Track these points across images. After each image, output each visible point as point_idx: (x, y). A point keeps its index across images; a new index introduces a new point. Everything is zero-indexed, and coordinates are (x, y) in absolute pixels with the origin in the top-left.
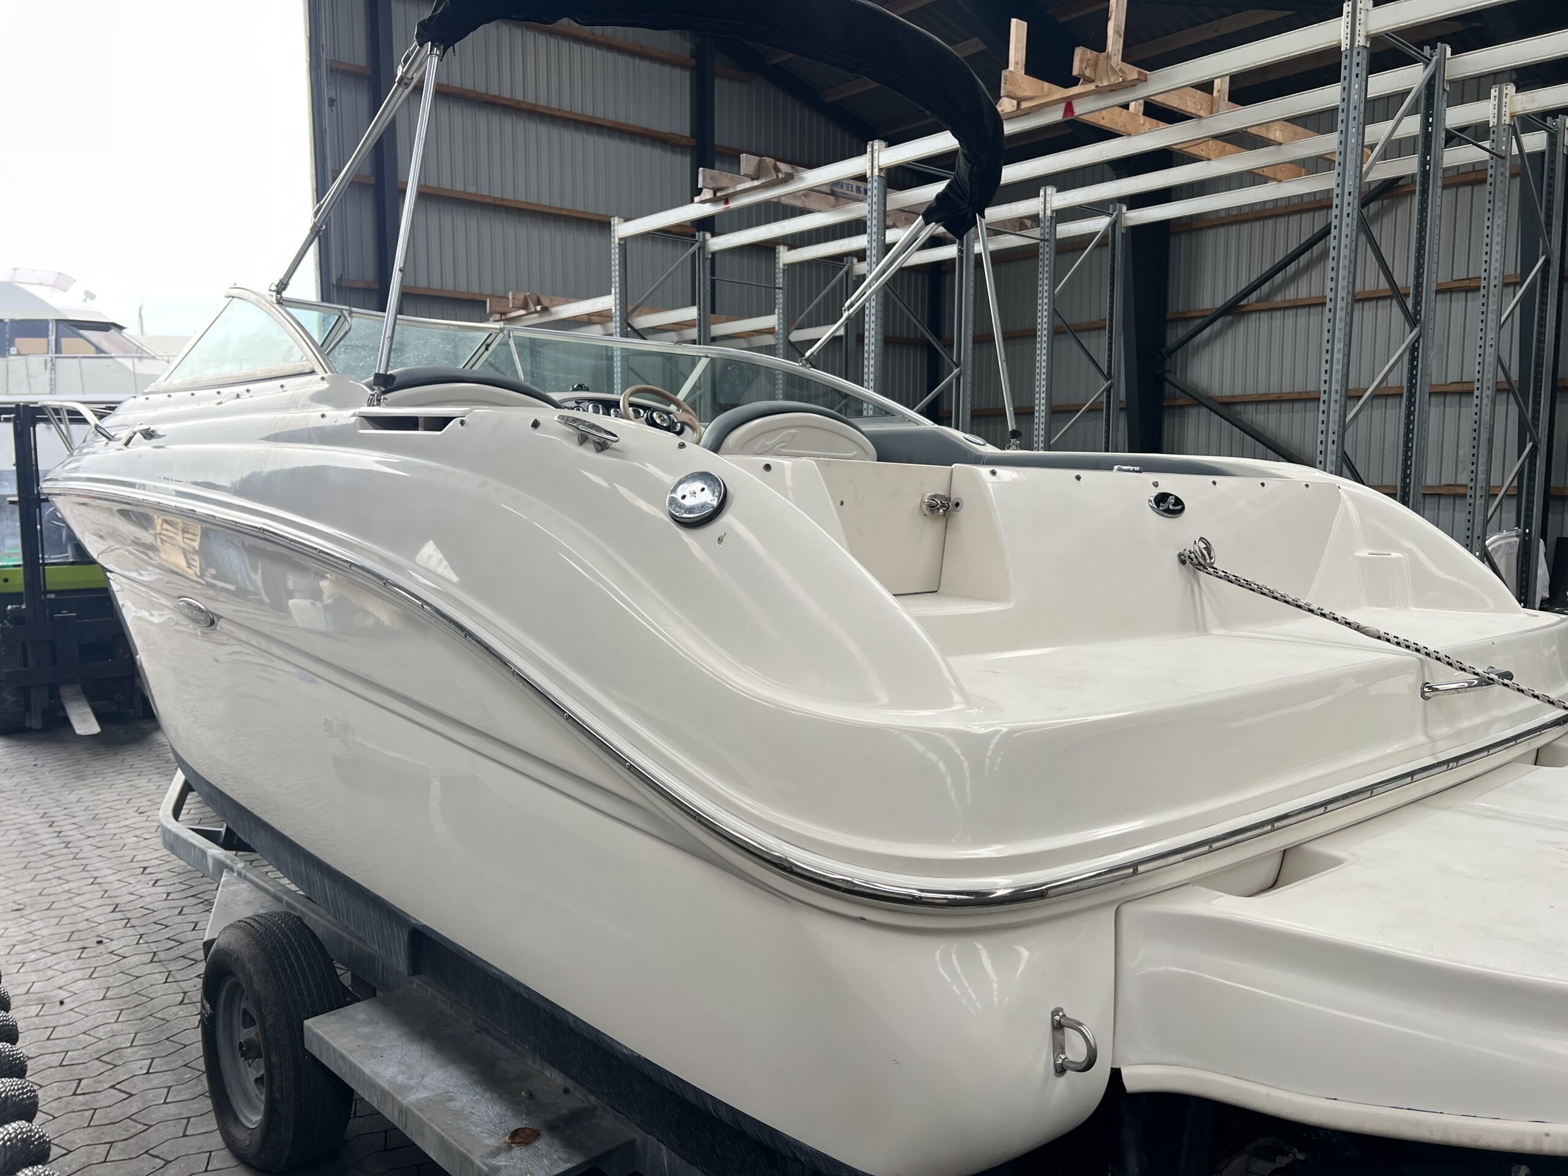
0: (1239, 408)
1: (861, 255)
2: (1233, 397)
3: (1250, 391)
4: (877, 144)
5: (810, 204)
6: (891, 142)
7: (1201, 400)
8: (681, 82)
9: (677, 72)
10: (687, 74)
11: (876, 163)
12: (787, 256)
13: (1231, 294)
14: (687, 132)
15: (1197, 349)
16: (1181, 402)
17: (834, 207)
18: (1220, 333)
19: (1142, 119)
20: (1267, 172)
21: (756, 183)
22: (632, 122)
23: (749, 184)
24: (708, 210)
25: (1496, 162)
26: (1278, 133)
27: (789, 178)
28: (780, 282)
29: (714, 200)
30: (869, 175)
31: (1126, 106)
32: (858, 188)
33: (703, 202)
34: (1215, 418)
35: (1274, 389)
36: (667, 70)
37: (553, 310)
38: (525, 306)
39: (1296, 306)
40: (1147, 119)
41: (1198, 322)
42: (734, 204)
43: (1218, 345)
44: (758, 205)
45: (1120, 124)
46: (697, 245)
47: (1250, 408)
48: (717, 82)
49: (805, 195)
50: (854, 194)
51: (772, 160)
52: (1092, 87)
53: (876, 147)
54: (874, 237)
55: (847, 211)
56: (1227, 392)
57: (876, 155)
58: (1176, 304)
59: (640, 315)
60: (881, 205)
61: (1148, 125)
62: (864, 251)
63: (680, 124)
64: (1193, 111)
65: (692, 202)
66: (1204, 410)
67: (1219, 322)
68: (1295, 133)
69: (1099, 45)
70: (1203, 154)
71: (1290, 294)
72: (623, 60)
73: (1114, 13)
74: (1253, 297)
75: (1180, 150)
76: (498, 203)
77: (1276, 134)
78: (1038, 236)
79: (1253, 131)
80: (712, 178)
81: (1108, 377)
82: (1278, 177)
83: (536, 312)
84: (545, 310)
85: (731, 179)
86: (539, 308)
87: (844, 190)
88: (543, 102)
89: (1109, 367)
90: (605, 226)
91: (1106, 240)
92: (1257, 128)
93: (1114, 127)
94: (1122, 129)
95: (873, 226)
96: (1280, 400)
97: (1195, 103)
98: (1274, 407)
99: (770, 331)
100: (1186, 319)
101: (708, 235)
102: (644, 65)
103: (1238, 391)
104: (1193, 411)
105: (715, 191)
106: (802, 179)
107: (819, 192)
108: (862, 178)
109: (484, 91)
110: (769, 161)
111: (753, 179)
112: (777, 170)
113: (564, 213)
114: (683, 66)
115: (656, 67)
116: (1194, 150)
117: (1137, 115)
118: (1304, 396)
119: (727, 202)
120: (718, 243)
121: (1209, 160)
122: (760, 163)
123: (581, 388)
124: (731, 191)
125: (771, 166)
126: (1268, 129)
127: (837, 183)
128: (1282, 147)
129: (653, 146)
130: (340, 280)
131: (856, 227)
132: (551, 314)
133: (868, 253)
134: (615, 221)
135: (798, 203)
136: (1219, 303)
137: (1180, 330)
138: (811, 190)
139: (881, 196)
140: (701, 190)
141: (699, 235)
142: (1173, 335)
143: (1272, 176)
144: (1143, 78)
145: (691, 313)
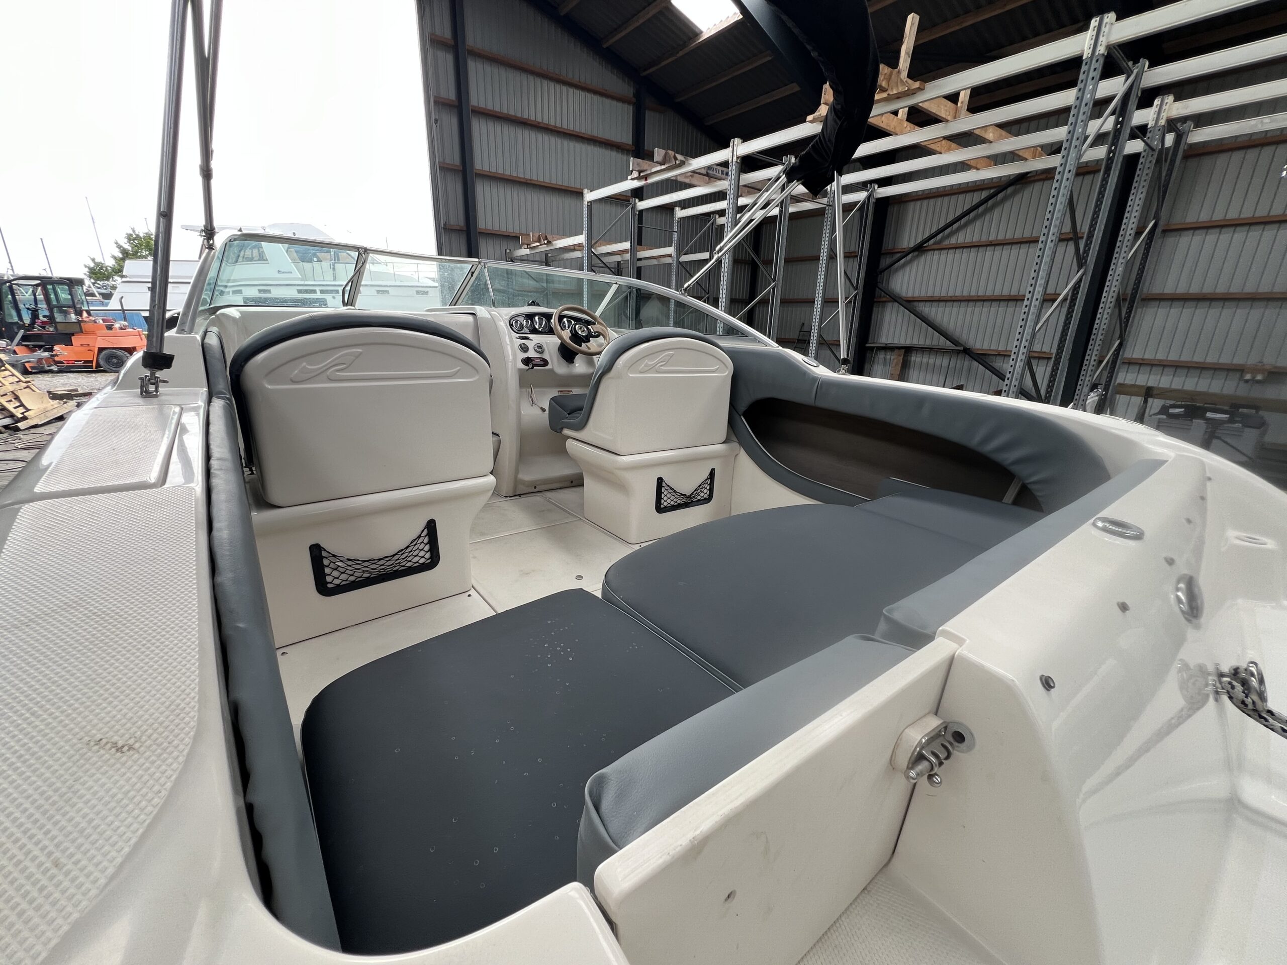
0: (916, 304)
1: (722, 213)
2: (913, 297)
3: (923, 294)
4: (737, 141)
5: (694, 181)
6: (746, 138)
7: (895, 299)
8: (627, 112)
9: (626, 106)
10: (631, 108)
11: (735, 153)
12: (680, 213)
13: (919, 240)
14: (630, 142)
15: (897, 270)
16: (884, 299)
17: (708, 183)
18: (911, 261)
19: (906, 124)
20: (972, 163)
21: (663, 167)
22: (600, 136)
23: (659, 168)
24: (637, 184)
25: (1148, 153)
26: (991, 134)
27: (682, 164)
28: (676, 228)
29: (639, 178)
30: (730, 161)
31: (896, 113)
32: (722, 172)
33: (633, 179)
34: (902, 308)
35: (937, 294)
36: (620, 105)
37: (554, 243)
38: (539, 241)
39: (956, 247)
40: (909, 124)
41: (899, 255)
42: (650, 181)
43: (908, 269)
44: (662, 182)
45: (892, 126)
46: (631, 206)
47: (921, 304)
48: (647, 112)
49: (692, 176)
50: (720, 175)
51: (673, 153)
52: (884, 95)
53: (735, 143)
54: (731, 201)
55: (715, 186)
56: (910, 295)
57: (735, 148)
58: (887, 245)
59: (601, 245)
60: (737, 181)
61: (908, 128)
62: (725, 210)
63: (626, 137)
64: (944, 116)
65: (627, 179)
66: (896, 304)
67: (910, 256)
68: (1001, 135)
69: (893, 63)
70: (938, 149)
71: (953, 241)
72: (596, 98)
73: (907, 39)
74: (932, 241)
75: (925, 146)
76: (529, 182)
77: (990, 135)
78: (826, 203)
79: (977, 132)
80: (638, 164)
81: (856, 288)
82: (978, 167)
83: (544, 244)
84: (549, 243)
85: (649, 165)
86: (546, 242)
87: (714, 173)
88: (552, 123)
89: (857, 283)
90: (579, 194)
91: (863, 207)
92: (979, 130)
93: (888, 128)
94: (893, 130)
95: (731, 195)
96: (939, 300)
97: (946, 111)
98: (935, 304)
99: (670, 256)
100: (892, 253)
101: (637, 200)
102: (607, 101)
103: (916, 294)
104: (890, 304)
105: (640, 172)
106: (690, 164)
107: (700, 174)
108: (725, 164)
109: (520, 116)
110: (671, 153)
111: (661, 165)
112: (676, 158)
113: (563, 188)
114: (629, 103)
115: (614, 103)
116: (933, 147)
117: (902, 120)
118: (954, 299)
119: (646, 180)
120: (642, 205)
121: (941, 153)
122: (666, 154)
123: (533, 304)
124: (649, 172)
125: (672, 156)
126: (986, 131)
127: (709, 168)
128: (992, 145)
129: (612, 150)
130: (445, 224)
131: (720, 196)
132: (552, 245)
133: (727, 211)
134: (585, 191)
135: (687, 181)
136: (912, 245)
137: (888, 259)
138: (694, 172)
139: (737, 175)
140: (632, 171)
141: (632, 200)
142: (885, 262)
143: (974, 165)
144: (922, 87)
145: (626, 245)
